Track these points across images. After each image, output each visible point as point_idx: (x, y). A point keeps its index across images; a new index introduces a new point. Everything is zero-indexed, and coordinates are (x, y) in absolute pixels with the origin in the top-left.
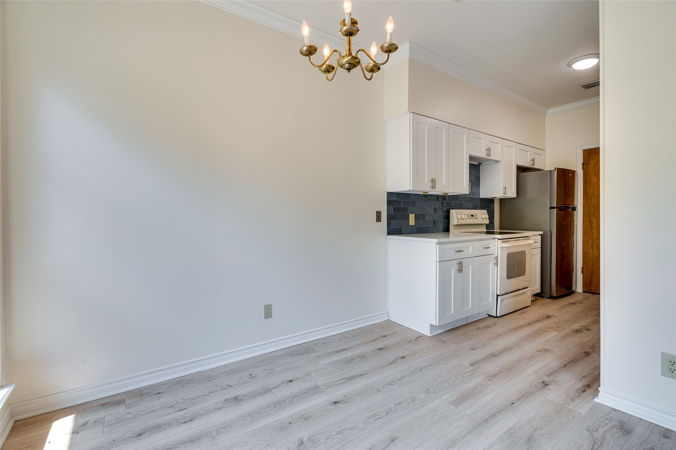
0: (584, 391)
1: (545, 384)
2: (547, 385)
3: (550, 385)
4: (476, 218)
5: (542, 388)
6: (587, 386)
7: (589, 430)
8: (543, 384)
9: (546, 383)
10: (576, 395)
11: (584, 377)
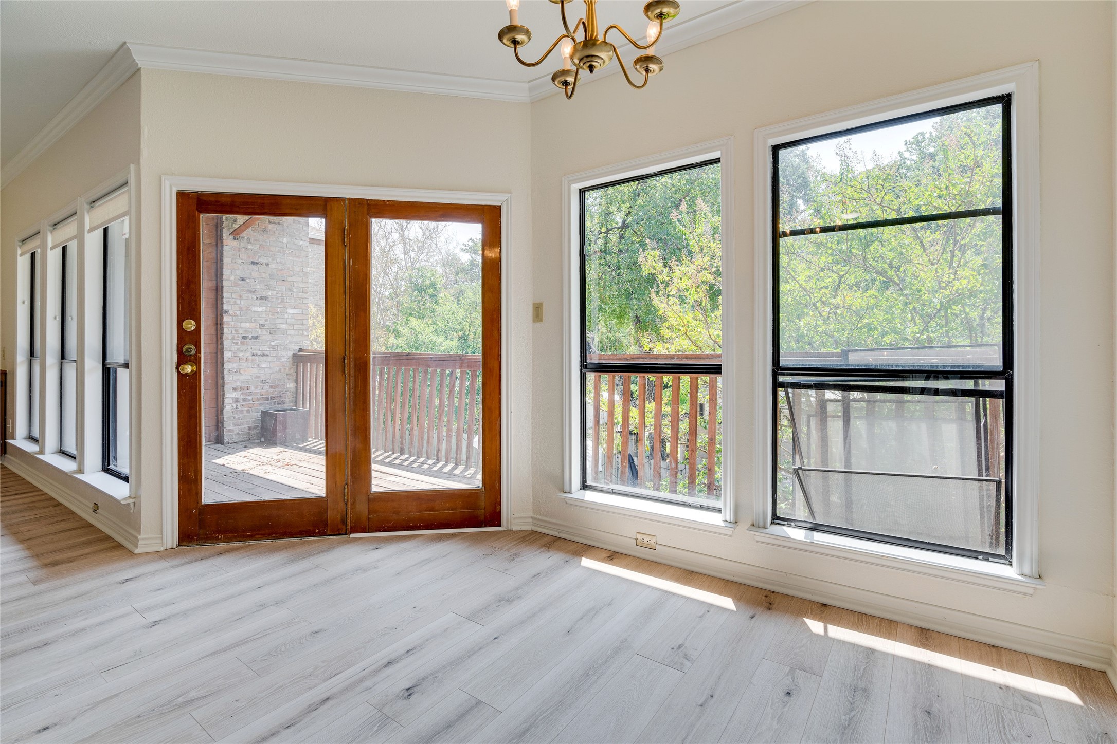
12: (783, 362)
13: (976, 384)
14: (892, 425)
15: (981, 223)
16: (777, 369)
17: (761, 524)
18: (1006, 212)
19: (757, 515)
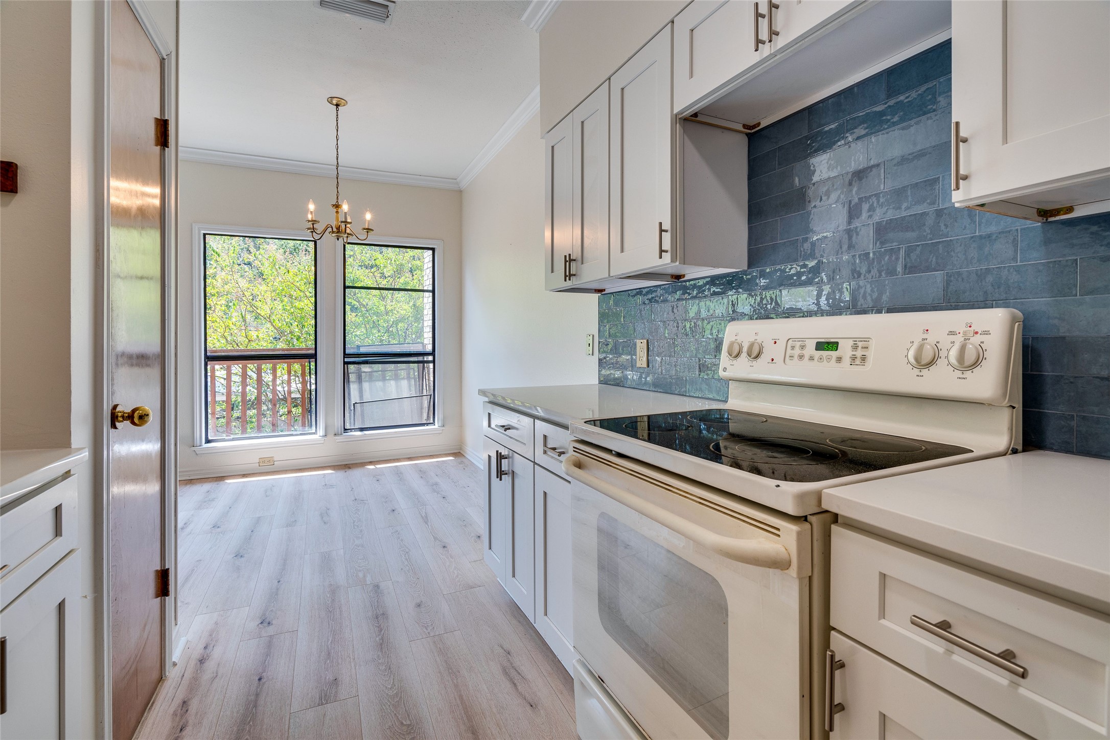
0: (205, 648)
1: (265, 622)
2: (262, 623)
3: (258, 625)
4: (854, 358)
5: (264, 614)
6: (205, 659)
7: (186, 604)
8: (267, 620)
9: (265, 624)
10: (215, 633)
11: (215, 675)
12: (347, 352)
13: (424, 358)
14: (393, 383)
15: (427, 294)
16: (345, 355)
17: (340, 433)
18: (433, 291)
19: (338, 429)
